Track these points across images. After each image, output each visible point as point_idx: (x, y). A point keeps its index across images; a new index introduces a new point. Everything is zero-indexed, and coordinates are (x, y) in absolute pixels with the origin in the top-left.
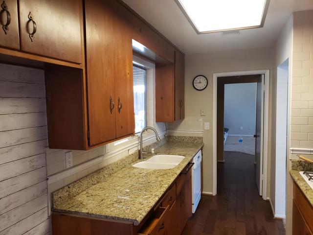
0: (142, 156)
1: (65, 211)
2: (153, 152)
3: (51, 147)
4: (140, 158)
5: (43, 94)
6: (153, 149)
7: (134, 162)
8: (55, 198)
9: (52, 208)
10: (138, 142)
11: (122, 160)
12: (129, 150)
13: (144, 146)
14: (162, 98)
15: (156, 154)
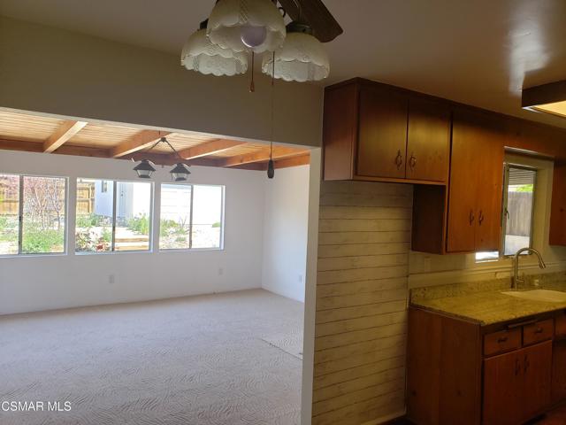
0: (516, 284)
1: (421, 307)
2: (537, 285)
3: (413, 249)
4: (512, 287)
5: (411, 205)
6: (537, 281)
7: (502, 288)
8: (413, 294)
9: (410, 302)
10: (511, 266)
11: (485, 282)
12: (496, 273)
13: (519, 273)
14: (562, 210)
15: (541, 287)
